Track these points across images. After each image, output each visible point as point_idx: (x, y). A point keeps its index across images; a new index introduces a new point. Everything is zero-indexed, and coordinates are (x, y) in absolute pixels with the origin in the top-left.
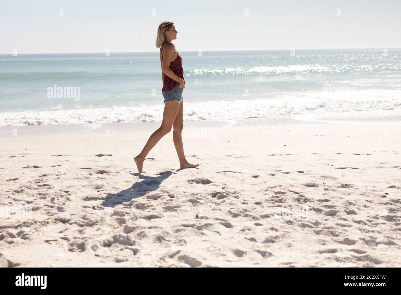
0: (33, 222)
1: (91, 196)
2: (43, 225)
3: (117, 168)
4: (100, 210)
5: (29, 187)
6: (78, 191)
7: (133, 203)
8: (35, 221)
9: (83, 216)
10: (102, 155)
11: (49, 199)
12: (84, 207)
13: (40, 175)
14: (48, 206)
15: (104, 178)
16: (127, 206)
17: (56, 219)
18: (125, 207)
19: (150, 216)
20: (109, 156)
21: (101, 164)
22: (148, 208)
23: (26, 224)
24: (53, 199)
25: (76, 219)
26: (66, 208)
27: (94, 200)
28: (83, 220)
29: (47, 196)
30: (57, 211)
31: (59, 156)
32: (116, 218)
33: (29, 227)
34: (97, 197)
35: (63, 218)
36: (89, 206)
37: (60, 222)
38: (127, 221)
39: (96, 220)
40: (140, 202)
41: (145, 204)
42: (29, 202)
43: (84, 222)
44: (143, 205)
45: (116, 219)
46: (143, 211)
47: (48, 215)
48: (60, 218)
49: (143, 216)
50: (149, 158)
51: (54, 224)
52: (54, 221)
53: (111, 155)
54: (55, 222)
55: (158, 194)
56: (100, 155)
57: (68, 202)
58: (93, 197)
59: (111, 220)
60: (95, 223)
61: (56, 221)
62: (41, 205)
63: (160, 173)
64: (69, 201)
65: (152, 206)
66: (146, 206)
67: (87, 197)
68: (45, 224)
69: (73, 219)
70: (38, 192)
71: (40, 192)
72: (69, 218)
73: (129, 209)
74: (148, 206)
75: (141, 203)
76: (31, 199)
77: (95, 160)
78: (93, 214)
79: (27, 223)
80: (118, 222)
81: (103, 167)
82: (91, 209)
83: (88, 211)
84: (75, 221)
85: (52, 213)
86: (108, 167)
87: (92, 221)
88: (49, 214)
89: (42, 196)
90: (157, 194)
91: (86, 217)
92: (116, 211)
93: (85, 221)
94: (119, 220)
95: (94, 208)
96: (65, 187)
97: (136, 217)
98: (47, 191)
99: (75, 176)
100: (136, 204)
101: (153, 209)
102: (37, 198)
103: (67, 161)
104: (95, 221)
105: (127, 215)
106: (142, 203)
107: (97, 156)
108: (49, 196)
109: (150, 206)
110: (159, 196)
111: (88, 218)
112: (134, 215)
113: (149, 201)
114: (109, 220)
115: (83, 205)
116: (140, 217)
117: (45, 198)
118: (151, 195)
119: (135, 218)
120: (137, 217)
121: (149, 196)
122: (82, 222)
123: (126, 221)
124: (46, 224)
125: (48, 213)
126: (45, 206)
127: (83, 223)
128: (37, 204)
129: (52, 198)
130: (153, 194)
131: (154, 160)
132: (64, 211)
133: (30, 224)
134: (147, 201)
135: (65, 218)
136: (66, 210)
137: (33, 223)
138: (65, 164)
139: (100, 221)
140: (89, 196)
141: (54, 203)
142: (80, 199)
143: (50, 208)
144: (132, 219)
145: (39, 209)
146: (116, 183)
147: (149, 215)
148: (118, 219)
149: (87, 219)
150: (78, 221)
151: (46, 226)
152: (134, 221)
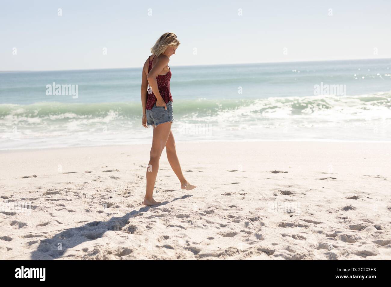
0: (235, 250)
1: (286, 222)
2: (247, 255)
3: (301, 188)
4: (301, 239)
5: (218, 208)
6: (269, 215)
7: (338, 234)
8: (236, 249)
9: (287, 247)
10: (277, 171)
11: (242, 223)
12: (284, 235)
13: (224, 194)
14: (245, 232)
15: (292, 200)
16: (332, 237)
17: (259, 249)
18: (330, 239)
19: (363, 251)
20: (284, 172)
21: (281, 182)
22: (355, 242)
23: (228, 253)
24: (247, 224)
25: (280, 251)
26: (265, 236)
27: (290, 227)
28: (288, 252)
29: (240, 219)
30: (256, 238)
31: (233, 171)
32: (325, 252)
33: (231, 256)
34: (293, 223)
35: (266, 249)
36: (289, 234)
37: (263, 252)
38: (339, 256)
39: (304, 254)
40: (345, 233)
41: (351, 236)
42: (223, 226)
43: (291, 255)
44: (349, 237)
45: (325, 254)
46: (352, 244)
47: (247, 242)
48: (263, 248)
49: (355, 252)
50: (330, 178)
51: (257, 254)
52: (257, 251)
53: (287, 172)
54: (258, 253)
55: (362, 223)
56: (276, 172)
57: (263, 228)
58: (289, 223)
59: (319, 254)
60: (303, 257)
61: (259, 251)
62: (237, 230)
63: (351, 196)
64: (264, 226)
65: (360, 239)
66: (353, 238)
67: (283, 223)
68: (249, 255)
69: (277, 250)
70: (229, 214)
71: (230, 214)
72: (272, 249)
73: (334, 241)
74: (356, 239)
75: (346, 235)
76: (225, 222)
77: (273, 178)
78: (296, 245)
79: (229, 251)
80: (328, 257)
81: (285, 186)
82: (291, 238)
83: (290, 241)
84: (281, 253)
85: (251, 240)
86: (290, 187)
87: (300, 255)
88: (249, 242)
89: (235, 219)
90: (360, 224)
91: (290, 248)
92: (322, 244)
93: (291, 253)
94: (329, 255)
95: (294, 237)
96: (254, 210)
97: (347, 252)
98: (237, 213)
99: (261, 197)
100: (341, 235)
101: (364, 243)
102: (230, 222)
103: (245, 178)
104: (302, 255)
105: (335, 248)
106: (348, 234)
107: (272, 172)
108: (242, 220)
109: (357, 239)
110: (363, 226)
111: (293, 249)
112: (344, 250)
113: (353, 232)
114: (317, 254)
115: (281, 233)
116: (352, 253)
117: (238, 222)
118: (355, 225)
119: (346, 254)
120: (349, 252)
121: (352, 226)
122: (288, 254)
123: (337, 257)
124: (251, 255)
125: (247, 240)
126: (242, 231)
127: (289, 256)
128: (232, 229)
129: (246, 222)
130: (357, 224)
131: (335, 179)
132: (263, 239)
133: (232, 253)
134: (352, 232)
135: (269, 248)
136: (265, 238)
137: (235, 252)
138: (244, 181)
139: (307, 255)
140: (284, 222)
141: (249, 228)
142: (274, 225)
143: (247, 235)
144: (343, 254)
145: (236, 235)
146: (308, 207)
147: (361, 251)
148: (327, 254)
149: (291, 251)
150: (283, 254)
151: (251, 256)
152: (346, 257)
